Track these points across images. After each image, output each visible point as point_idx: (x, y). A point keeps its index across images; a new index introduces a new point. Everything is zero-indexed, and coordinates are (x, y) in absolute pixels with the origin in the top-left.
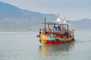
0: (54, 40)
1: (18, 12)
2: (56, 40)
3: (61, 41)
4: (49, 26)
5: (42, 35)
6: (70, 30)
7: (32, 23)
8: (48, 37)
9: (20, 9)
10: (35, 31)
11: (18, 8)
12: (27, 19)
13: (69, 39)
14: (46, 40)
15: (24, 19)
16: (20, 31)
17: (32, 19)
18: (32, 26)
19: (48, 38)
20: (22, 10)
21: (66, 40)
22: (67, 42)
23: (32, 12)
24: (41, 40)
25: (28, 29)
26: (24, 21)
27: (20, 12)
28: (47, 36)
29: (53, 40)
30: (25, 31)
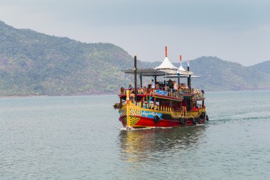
0: (159, 116)
1: (5, 38)
2: (164, 116)
3: (174, 119)
4: (141, 78)
5: (128, 103)
6: (195, 92)
7: (47, 70)
8: (144, 109)
9: (11, 28)
10: (56, 95)
11: (6, 26)
12: (31, 58)
13: (194, 115)
14: (138, 117)
15: (22, 57)
16: (11, 95)
17: (48, 57)
18: (46, 78)
19: (143, 111)
20: (16, 30)
21: (187, 117)
22: (189, 123)
23: (48, 36)
24: (126, 116)
25: (36, 89)
26: (23, 65)
27: (9, 37)
28: (142, 106)
29: (157, 117)
30: (27, 95)
